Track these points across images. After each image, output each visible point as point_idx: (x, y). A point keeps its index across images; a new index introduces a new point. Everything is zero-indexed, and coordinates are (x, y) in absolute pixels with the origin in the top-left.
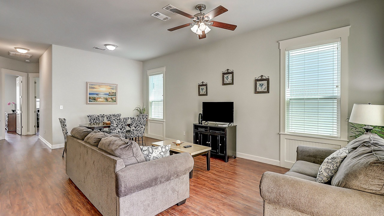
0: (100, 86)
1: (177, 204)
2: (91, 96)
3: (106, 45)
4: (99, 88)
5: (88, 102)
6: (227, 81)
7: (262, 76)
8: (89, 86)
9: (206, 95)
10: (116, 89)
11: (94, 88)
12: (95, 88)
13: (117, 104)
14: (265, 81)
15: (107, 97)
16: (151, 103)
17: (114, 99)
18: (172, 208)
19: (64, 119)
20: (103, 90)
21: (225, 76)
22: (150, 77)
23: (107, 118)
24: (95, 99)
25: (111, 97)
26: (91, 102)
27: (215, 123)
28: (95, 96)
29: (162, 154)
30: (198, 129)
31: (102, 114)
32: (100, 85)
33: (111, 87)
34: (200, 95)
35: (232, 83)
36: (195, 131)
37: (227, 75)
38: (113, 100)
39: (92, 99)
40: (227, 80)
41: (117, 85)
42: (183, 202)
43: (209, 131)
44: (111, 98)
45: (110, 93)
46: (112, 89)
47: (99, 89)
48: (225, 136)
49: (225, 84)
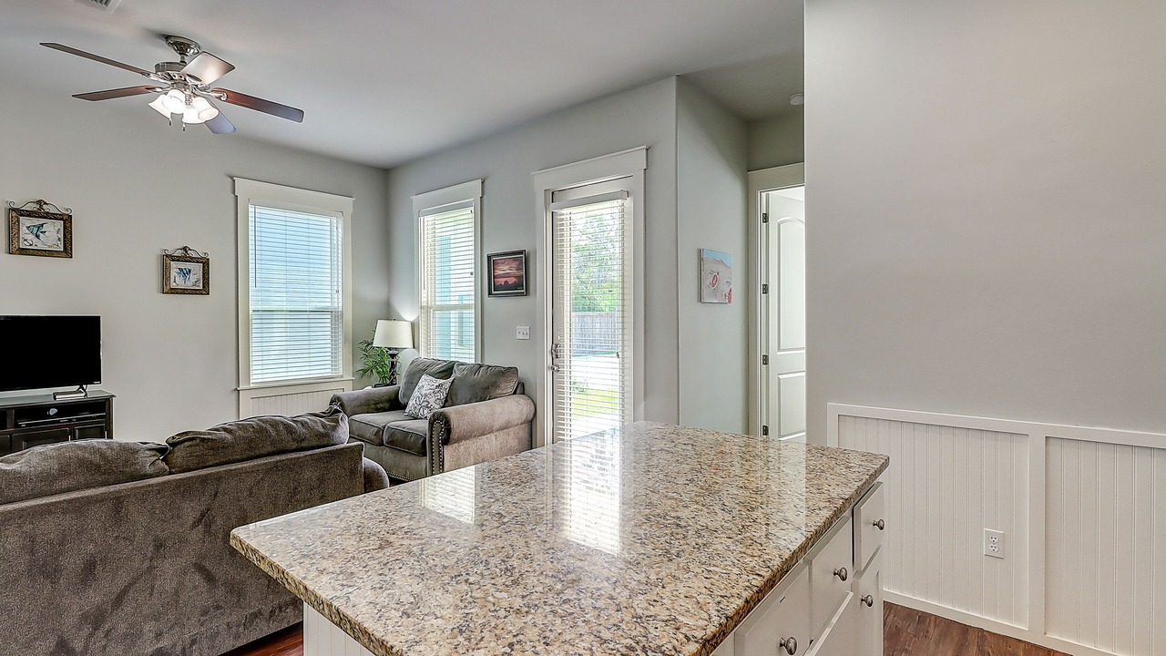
7: (186, 249)
21: (25, 222)
35: (67, 253)
37: (37, 221)
40: (38, 237)
49: (23, 252)
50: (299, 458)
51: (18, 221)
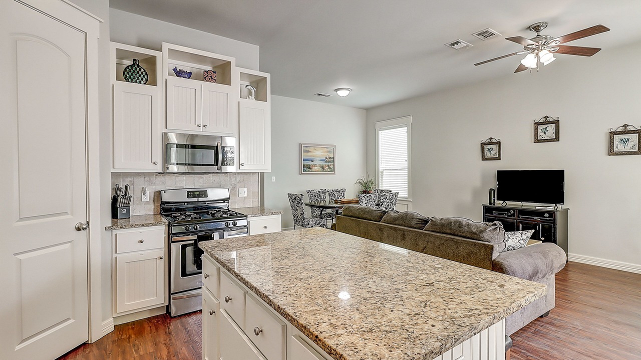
0: (315, 148)
1: (541, 317)
2: (306, 163)
3: (337, 90)
4: (314, 151)
5: (303, 172)
6: (544, 135)
7: (625, 126)
8: (303, 148)
9: (499, 158)
10: (334, 153)
11: (308, 151)
12: (310, 152)
13: (334, 174)
14: (635, 133)
15: (323, 163)
16: (382, 172)
17: (332, 167)
18: (536, 320)
19: (301, 195)
20: (319, 154)
21: (540, 127)
22: (380, 132)
23: (329, 195)
24: (309, 167)
25: (327, 164)
26: (305, 171)
27: (519, 203)
28: (310, 163)
29: (522, 242)
30: (492, 214)
31: (324, 189)
32: (316, 146)
33: (328, 150)
34: (484, 159)
35: (557, 139)
36: (486, 216)
37: (545, 126)
38: (330, 168)
39: (307, 168)
40: (545, 133)
41: (335, 146)
42: (547, 314)
43: (519, 217)
44: (328, 166)
45: (326, 158)
46: (329, 152)
47: (314, 153)
48: (554, 225)
49: (539, 141)
50: (459, 240)
51: (538, 128)
